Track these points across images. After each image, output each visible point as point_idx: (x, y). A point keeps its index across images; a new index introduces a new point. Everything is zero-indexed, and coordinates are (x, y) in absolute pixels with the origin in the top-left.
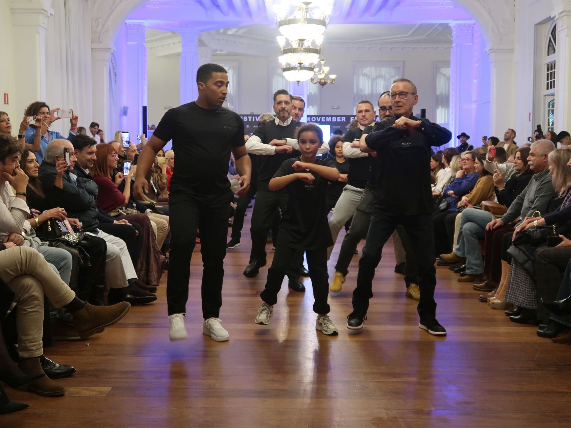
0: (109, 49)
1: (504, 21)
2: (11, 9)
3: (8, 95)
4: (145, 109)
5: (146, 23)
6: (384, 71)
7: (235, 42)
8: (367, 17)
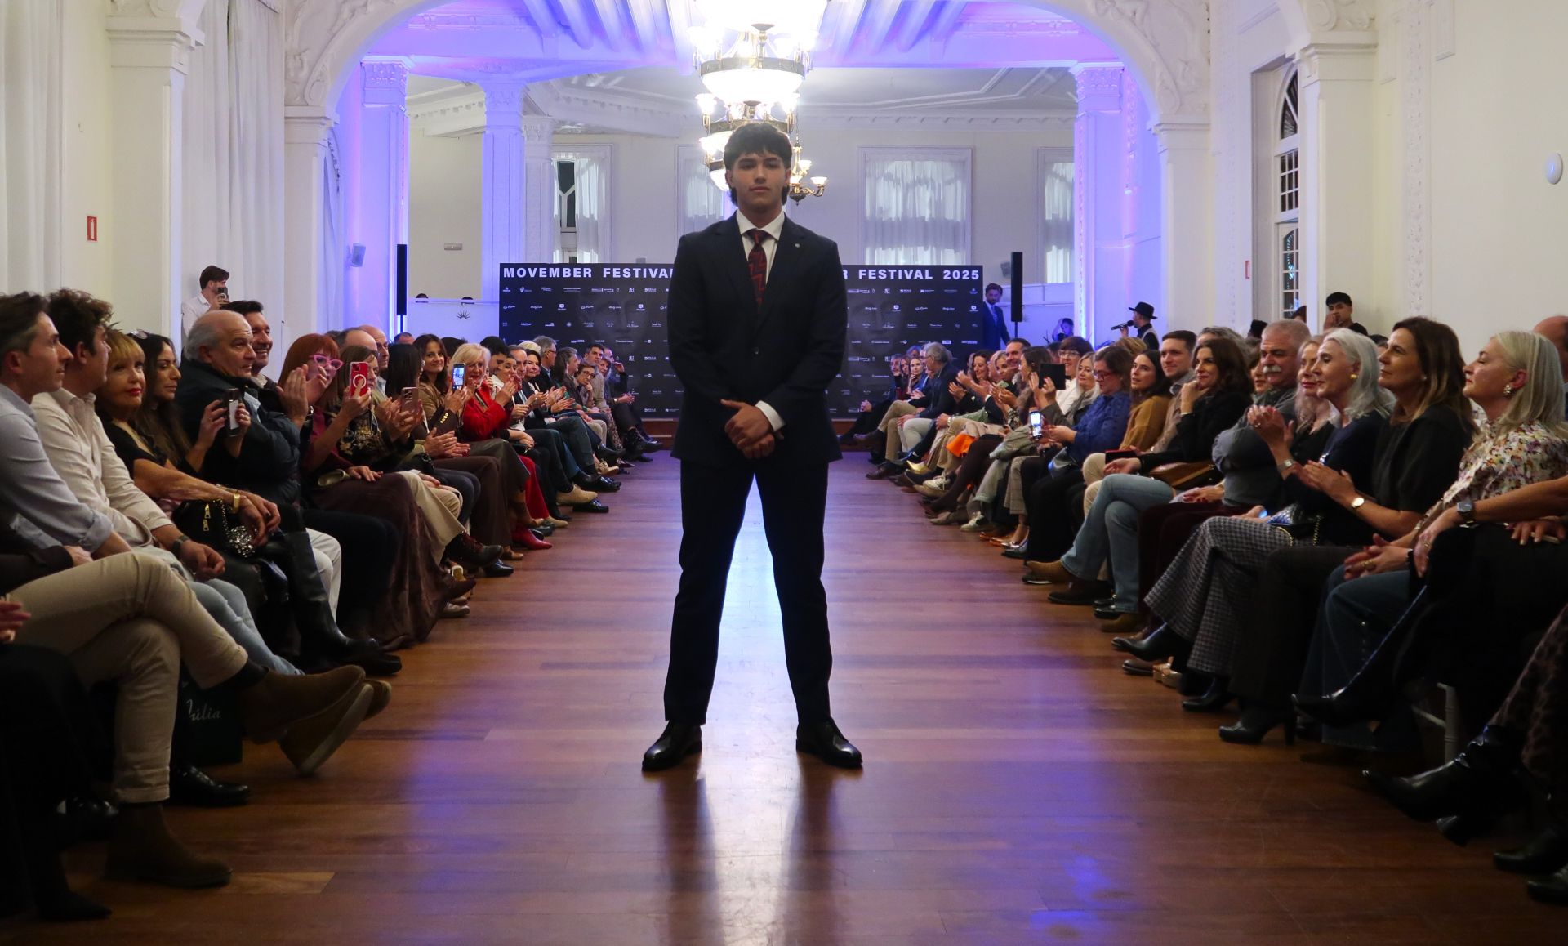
0: (325, 118)
1: (1187, 64)
2: (109, 31)
3: (95, 219)
4: (402, 250)
5: (407, 62)
6: (931, 168)
7: (603, 104)
8: (894, 54)
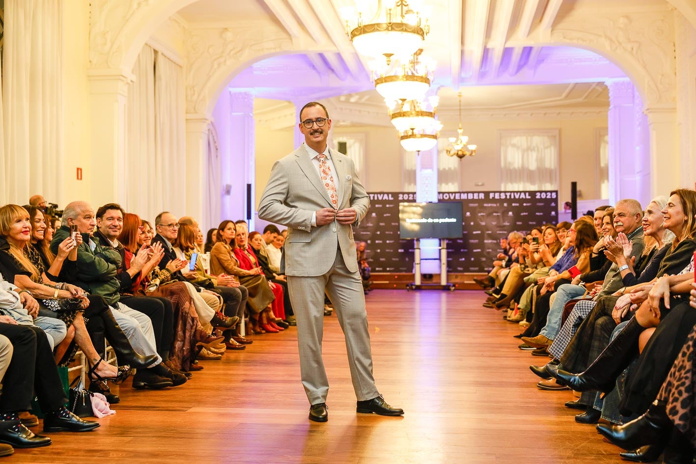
0: (206, 119)
1: (663, 75)
2: (89, 76)
3: (81, 169)
4: (249, 186)
5: (253, 91)
6: (537, 140)
7: (360, 111)
8: (506, 77)
